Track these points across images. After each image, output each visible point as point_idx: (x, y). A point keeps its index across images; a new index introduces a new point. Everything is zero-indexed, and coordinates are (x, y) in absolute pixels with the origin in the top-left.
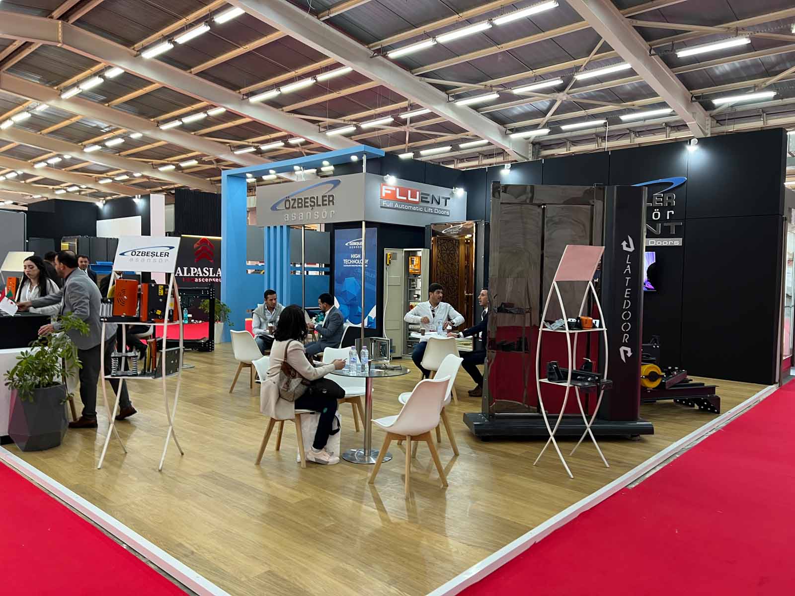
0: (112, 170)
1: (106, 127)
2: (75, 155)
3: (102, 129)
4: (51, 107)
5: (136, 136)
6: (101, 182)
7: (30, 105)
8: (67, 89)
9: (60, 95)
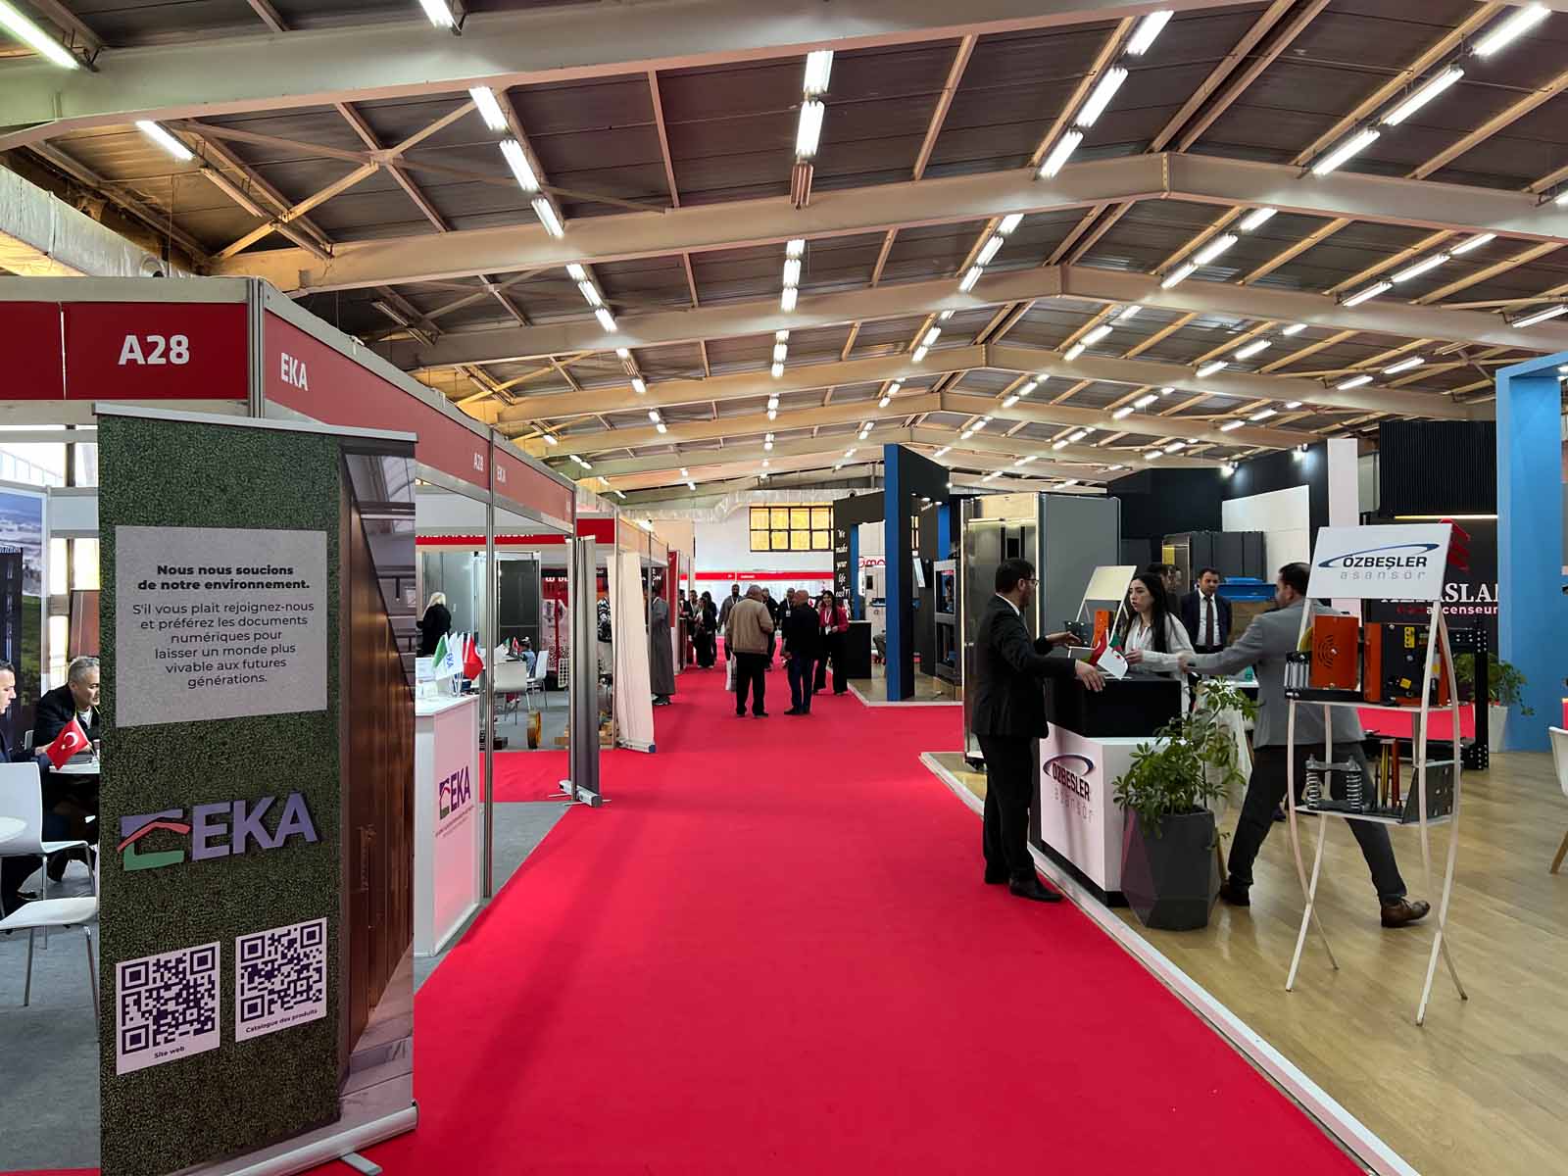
0: (1244, 402)
1: (1238, 325)
2: (1182, 385)
3: (1230, 330)
4: (1145, 310)
5: (1292, 330)
6: (1225, 428)
7: (1111, 313)
8: (1172, 270)
9: (1159, 284)
